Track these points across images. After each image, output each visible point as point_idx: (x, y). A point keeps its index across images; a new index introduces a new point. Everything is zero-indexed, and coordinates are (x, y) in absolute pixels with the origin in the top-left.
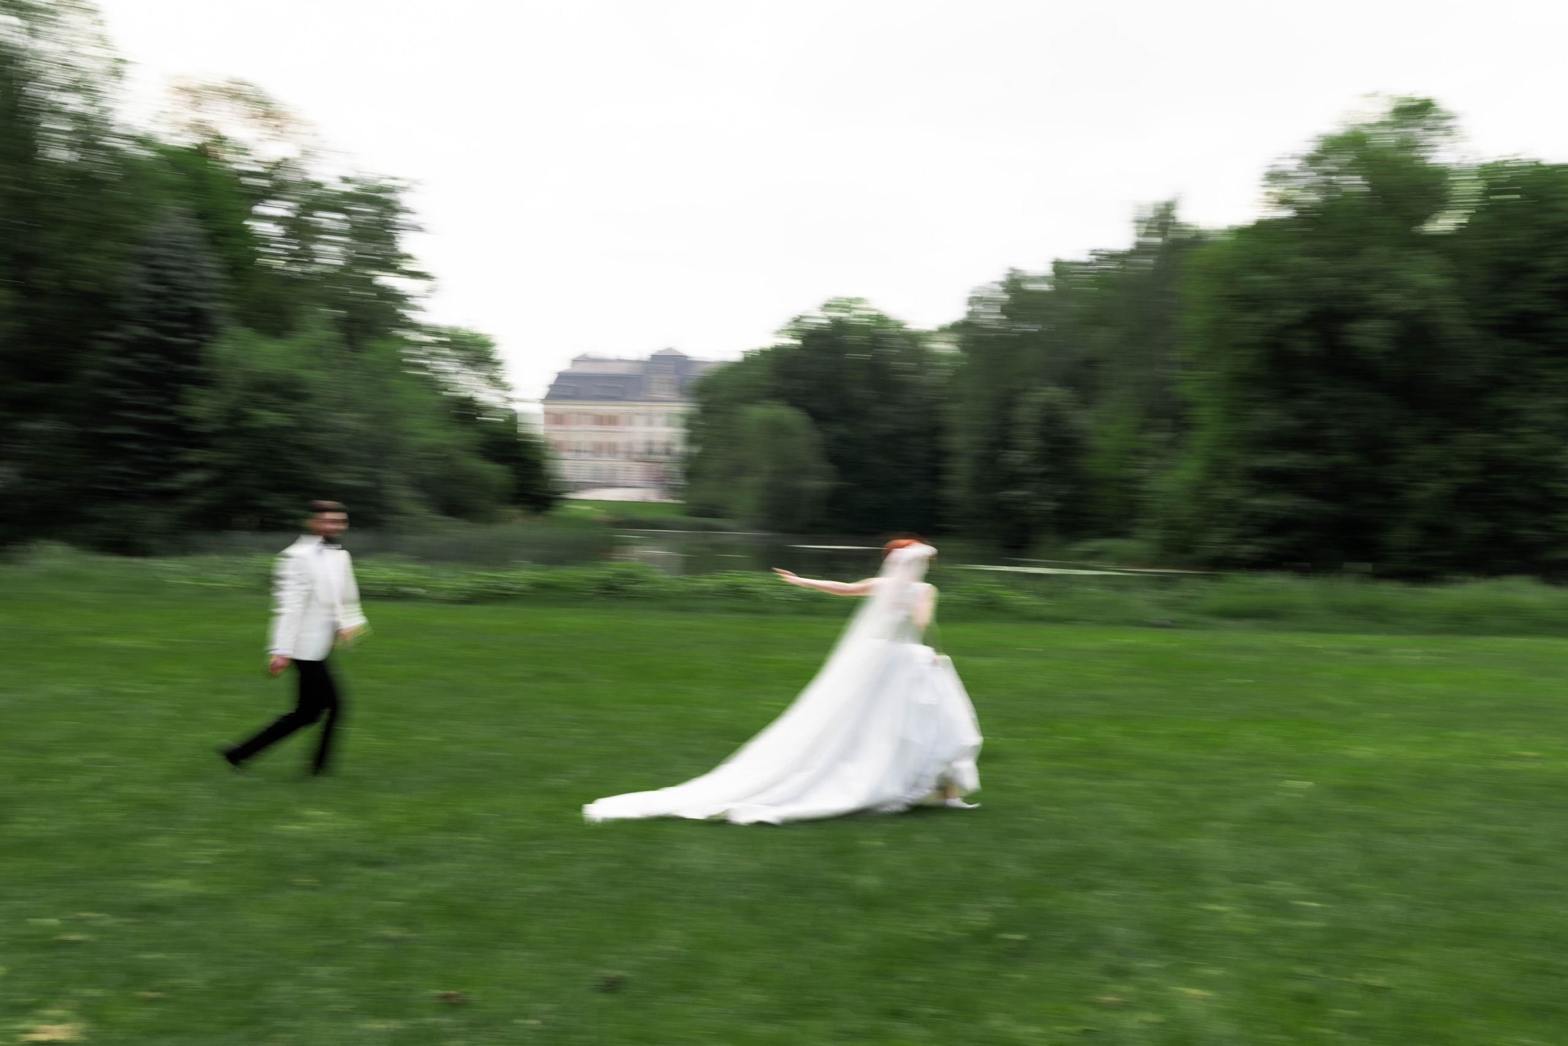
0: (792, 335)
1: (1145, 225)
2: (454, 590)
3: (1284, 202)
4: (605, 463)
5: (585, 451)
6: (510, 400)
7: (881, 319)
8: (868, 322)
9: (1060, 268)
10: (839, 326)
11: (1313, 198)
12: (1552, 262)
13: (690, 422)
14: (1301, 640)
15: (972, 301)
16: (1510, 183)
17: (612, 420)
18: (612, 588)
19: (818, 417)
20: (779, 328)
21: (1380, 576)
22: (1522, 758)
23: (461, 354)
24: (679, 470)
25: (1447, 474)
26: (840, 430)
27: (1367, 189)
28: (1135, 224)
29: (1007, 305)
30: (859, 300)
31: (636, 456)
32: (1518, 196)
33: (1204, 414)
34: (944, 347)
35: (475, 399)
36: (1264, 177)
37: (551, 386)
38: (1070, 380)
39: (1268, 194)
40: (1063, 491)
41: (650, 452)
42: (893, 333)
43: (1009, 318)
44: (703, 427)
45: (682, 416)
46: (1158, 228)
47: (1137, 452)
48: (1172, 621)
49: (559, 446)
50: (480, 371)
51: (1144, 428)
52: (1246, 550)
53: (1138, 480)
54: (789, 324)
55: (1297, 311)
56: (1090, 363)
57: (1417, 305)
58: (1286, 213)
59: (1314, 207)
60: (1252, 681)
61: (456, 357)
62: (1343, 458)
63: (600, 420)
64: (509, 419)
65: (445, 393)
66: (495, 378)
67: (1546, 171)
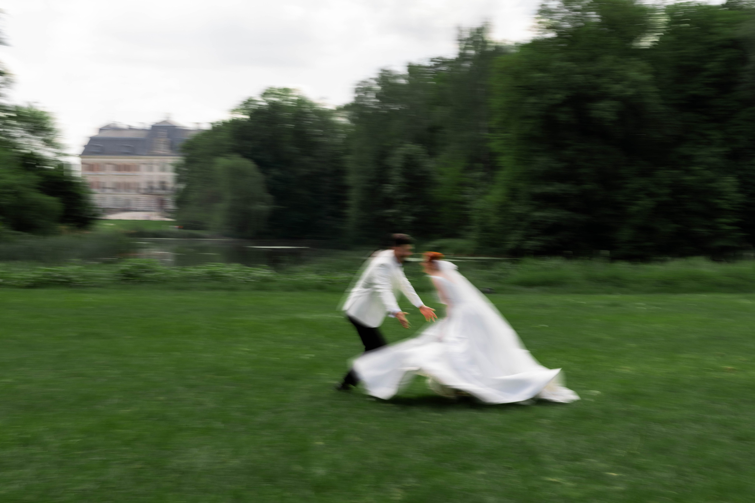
0: (243, 113)
1: (465, 42)
2: (22, 279)
3: (550, 28)
4: (123, 196)
5: (109, 188)
6: (59, 154)
7: (301, 102)
8: (292, 104)
9: (413, 69)
10: (274, 106)
11: (567, 25)
12: (710, 65)
13: (177, 169)
14: (571, 299)
15: (357, 91)
16: (684, 17)
17: (127, 168)
18: (130, 276)
19: (261, 164)
20: (234, 108)
21: (614, 259)
22: (723, 371)
23: (24, 124)
24: (172, 199)
25: (651, 195)
26: (275, 172)
27: (598, 20)
28: (459, 42)
29: (380, 93)
30: (286, 90)
31: (143, 191)
32: (688, 25)
33: (505, 160)
34: (342, 120)
35: (35, 154)
36: (537, 12)
37: (85, 146)
38: (418, 140)
39: (540, 23)
40: (418, 209)
41: (152, 188)
42: (307, 111)
43: (381, 101)
44: (186, 171)
45: (172, 164)
46: (472, 44)
47: (462, 184)
48: (490, 289)
49: (91, 184)
50: (37, 135)
51: (468, 169)
52: (530, 244)
53: (463, 202)
54: (241, 105)
55: (560, 96)
56: (433, 129)
57: (630, 92)
58: (551, 35)
59: (568, 31)
60: (547, 326)
61: (21, 127)
62: (588, 186)
63: (119, 168)
64: (58, 167)
65: (14, 150)
66: (47, 140)
67: (704, 9)
